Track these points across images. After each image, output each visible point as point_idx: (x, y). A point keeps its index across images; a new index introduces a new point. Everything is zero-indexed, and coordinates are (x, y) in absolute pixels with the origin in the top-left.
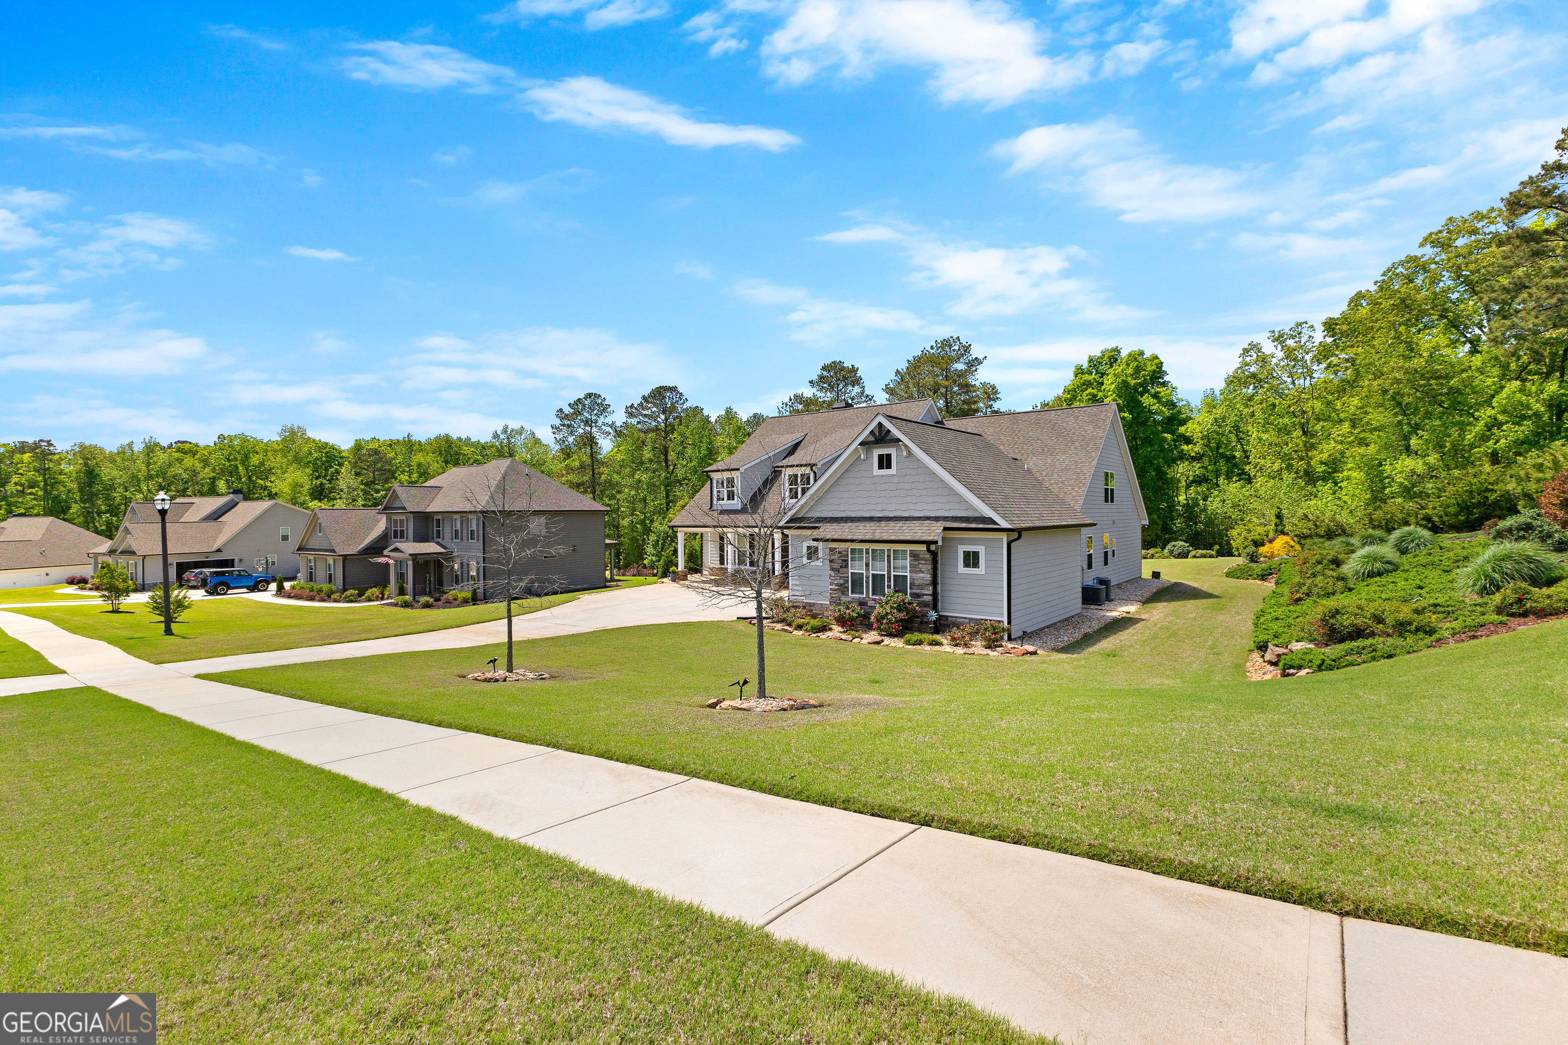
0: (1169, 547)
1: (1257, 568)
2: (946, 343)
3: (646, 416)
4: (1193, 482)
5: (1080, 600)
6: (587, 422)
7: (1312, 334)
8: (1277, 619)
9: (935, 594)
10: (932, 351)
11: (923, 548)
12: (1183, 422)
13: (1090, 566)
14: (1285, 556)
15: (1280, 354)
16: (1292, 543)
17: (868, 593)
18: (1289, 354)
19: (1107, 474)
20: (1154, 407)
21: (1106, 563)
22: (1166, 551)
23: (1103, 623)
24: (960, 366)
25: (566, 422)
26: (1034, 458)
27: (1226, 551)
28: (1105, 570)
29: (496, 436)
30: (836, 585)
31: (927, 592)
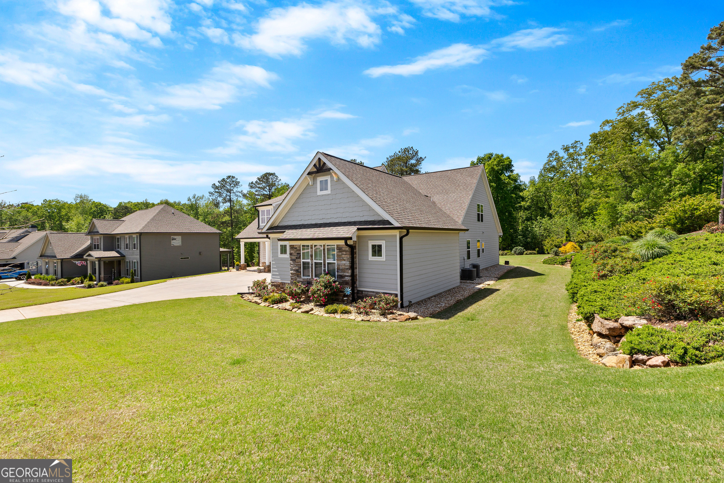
0: (514, 249)
1: (559, 259)
2: (406, 150)
3: (259, 187)
4: (525, 220)
5: (459, 278)
6: (229, 191)
7: (582, 147)
8: (596, 292)
9: (353, 276)
10: (399, 154)
11: (342, 243)
12: (522, 190)
13: (469, 257)
14: (573, 252)
15: (566, 157)
16: (575, 246)
17: (312, 276)
18: (571, 156)
19: (478, 205)
20: (507, 181)
21: (479, 256)
22: (513, 252)
23: (472, 292)
24: (413, 161)
25: (217, 190)
26: (438, 196)
27: (542, 252)
28: (478, 260)
29: (189, 200)
30: (294, 270)
31: (347, 274)
